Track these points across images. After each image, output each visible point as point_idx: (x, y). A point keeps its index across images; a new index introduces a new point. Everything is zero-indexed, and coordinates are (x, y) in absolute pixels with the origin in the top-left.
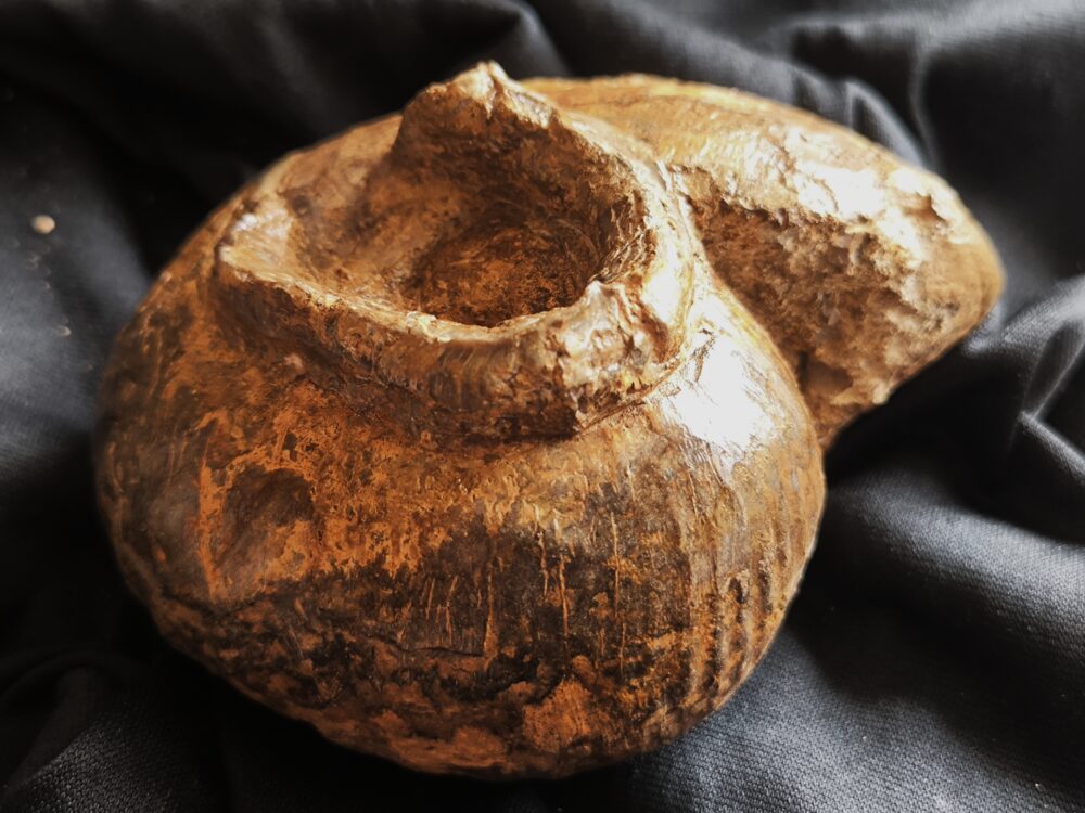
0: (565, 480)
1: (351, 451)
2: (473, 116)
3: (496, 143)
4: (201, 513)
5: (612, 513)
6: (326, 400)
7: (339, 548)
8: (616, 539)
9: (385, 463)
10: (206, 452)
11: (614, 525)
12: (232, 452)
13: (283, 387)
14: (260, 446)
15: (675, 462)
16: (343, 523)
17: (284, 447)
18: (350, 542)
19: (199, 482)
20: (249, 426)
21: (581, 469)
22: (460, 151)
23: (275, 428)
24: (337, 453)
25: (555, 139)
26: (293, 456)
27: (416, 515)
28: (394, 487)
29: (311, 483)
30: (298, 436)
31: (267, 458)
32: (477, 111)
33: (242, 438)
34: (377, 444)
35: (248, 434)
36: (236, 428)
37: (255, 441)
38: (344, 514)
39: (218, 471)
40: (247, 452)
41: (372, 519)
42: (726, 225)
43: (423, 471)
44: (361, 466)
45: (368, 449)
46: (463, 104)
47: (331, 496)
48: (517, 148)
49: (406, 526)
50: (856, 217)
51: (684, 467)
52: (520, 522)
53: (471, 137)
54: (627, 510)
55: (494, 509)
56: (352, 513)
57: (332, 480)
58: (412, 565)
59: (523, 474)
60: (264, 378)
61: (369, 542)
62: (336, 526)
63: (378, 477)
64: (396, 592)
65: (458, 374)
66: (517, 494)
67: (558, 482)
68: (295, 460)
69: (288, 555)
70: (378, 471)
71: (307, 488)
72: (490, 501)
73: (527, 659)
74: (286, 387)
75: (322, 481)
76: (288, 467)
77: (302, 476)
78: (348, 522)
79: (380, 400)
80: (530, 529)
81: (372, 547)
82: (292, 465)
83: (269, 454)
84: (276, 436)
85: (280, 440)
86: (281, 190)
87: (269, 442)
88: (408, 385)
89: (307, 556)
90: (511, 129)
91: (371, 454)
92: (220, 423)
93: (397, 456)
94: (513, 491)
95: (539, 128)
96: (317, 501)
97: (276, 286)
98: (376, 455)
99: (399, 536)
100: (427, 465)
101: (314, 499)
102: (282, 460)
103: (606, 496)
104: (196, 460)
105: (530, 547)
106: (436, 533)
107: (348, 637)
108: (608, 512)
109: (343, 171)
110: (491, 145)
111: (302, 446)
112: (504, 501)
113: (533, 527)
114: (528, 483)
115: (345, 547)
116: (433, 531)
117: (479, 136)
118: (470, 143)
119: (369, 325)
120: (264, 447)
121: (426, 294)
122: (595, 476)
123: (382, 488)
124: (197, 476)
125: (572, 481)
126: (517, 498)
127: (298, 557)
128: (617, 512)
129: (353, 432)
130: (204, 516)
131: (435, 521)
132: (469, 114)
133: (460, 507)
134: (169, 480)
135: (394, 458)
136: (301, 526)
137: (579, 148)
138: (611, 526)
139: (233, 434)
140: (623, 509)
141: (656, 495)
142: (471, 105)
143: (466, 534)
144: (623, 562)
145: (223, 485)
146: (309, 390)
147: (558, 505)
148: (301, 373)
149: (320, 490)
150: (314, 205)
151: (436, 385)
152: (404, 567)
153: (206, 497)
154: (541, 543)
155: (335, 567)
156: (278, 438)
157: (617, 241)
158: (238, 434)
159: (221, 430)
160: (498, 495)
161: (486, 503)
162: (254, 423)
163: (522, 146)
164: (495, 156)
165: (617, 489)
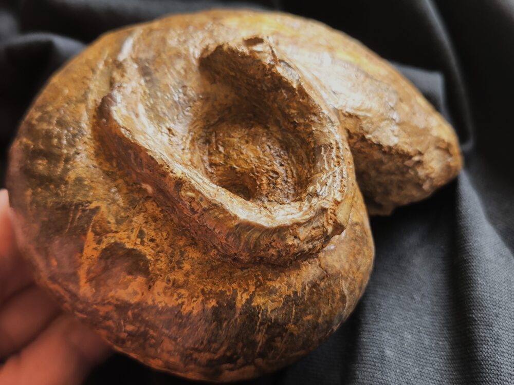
0: (277, 287)
1: (173, 248)
2: (259, 69)
3: (267, 86)
4: (84, 254)
5: (294, 306)
6: (162, 215)
7: (159, 295)
8: (293, 317)
9: (191, 260)
10: (92, 224)
11: (294, 311)
12: (108, 230)
13: (138, 199)
14: (125, 231)
15: (327, 284)
16: (164, 284)
17: (138, 237)
18: (165, 293)
19: (86, 238)
20: (119, 218)
21: (285, 283)
22: (245, 81)
23: (133, 223)
24: (166, 247)
25: (298, 95)
26: (142, 243)
27: (203, 291)
28: (193, 273)
29: (150, 260)
30: (146, 232)
31: (128, 240)
32: (261, 68)
33: (114, 223)
34: (188, 248)
35: (118, 222)
36: (111, 216)
37: (122, 227)
38: (165, 280)
39: (98, 237)
40: (117, 232)
41: (179, 287)
42: (361, 146)
43: (209, 269)
44: (177, 257)
45: (183, 250)
46: (256, 62)
47: (160, 270)
48: (277, 91)
49: (196, 294)
50: (417, 152)
51: (330, 285)
52: (253, 304)
53: (254, 79)
54: (301, 304)
55: (241, 295)
56: (169, 280)
57: (162, 262)
58: (195, 312)
59: (259, 280)
60: (127, 189)
61: (176, 296)
62: (160, 285)
63: (187, 266)
64: (183, 321)
65: (244, 236)
66: (254, 290)
67: (274, 287)
68: (143, 245)
69: (130, 289)
70: (187, 263)
71: (148, 262)
72: (240, 292)
73: (235, 357)
74: (140, 199)
75: (157, 260)
76: (138, 249)
77: (145, 255)
78: (166, 285)
79: (194, 227)
80: (257, 308)
81: (177, 300)
82: (140, 248)
83: (129, 238)
84: (133, 229)
85: (136, 232)
86: (134, 56)
87: (130, 231)
88: (214, 230)
89: (141, 294)
90: (277, 82)
91: (184, 253)
92: (102, 210)
93: (197, 257)
94: (252, 289)
95: (292, 87)
96: (152, 270)
97: (149, 153)
98: (187, 254)
99: (192, 298)
100: (212, 267)
101: (150, 269)
102: (135, 244)
103: (294, 297)
104: (86, 226)
105: (255, 316)
106: (210, 301)
107: (151, 332)
108: (292, 305)
109: (170, 57)
110: (263, 85)
111: (148, 239)
112: (247, 292)
113: (258, 308)
114: (260, 286)
115: (162, 295)
116: (209, 300)
117: (259, 80)
118: (253, 81)
119: (200, 195)
120: (126, 233)
121: (212, 152)
122: (291, 287)
123: (187, 273)
124: (85, 234)
125: (280, 287)
126: (253, 292)
127: (136, 293)
128: (297, 305)
129: (176, 238)
130: (85, 256)
131: (211, 296)
132: (257, 68)
133: (225, 291)
134: (67, 230)
135: (196, 259)
136: (140, 279)
137: (311, 106)
138: (292, 311)
139: (109, 219)
140: (300, 304)
141: (315, 297)
142: (259, 64)
143: (225, 305)
144: (293, 326)
145: (99, 244)
146: (153, 205)
147: (271, 298)
148: (150, 195)
149: (154, 265)
150: (154, 76)
151: (230, 238)
152: (191, 312)
153: (88, 246)
154: (260, 315)
155: (154, 303)
156: (134, 231)
157: (324, 168)
158: (112, 220)
159: (102, 215)
160: (244, 289)
161: (238, 292)
162: (121, 217)
163: (279, 91)
164: (263, 91)
165: (299, 295)
